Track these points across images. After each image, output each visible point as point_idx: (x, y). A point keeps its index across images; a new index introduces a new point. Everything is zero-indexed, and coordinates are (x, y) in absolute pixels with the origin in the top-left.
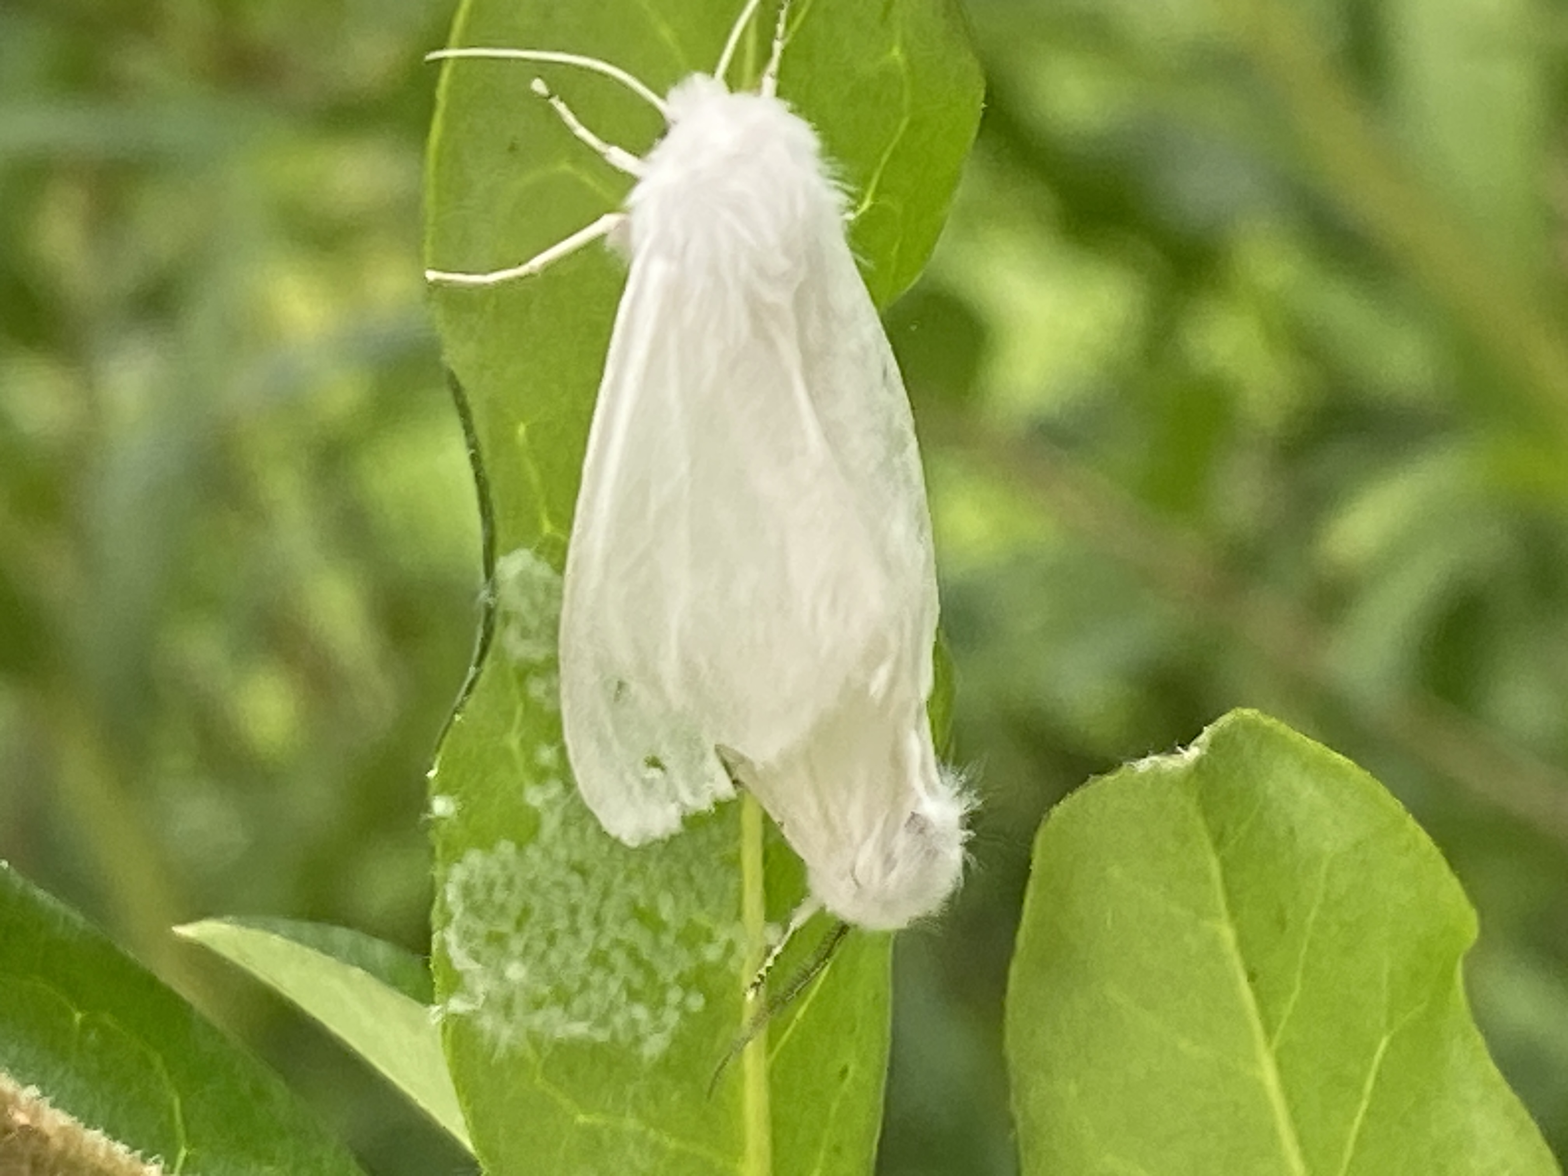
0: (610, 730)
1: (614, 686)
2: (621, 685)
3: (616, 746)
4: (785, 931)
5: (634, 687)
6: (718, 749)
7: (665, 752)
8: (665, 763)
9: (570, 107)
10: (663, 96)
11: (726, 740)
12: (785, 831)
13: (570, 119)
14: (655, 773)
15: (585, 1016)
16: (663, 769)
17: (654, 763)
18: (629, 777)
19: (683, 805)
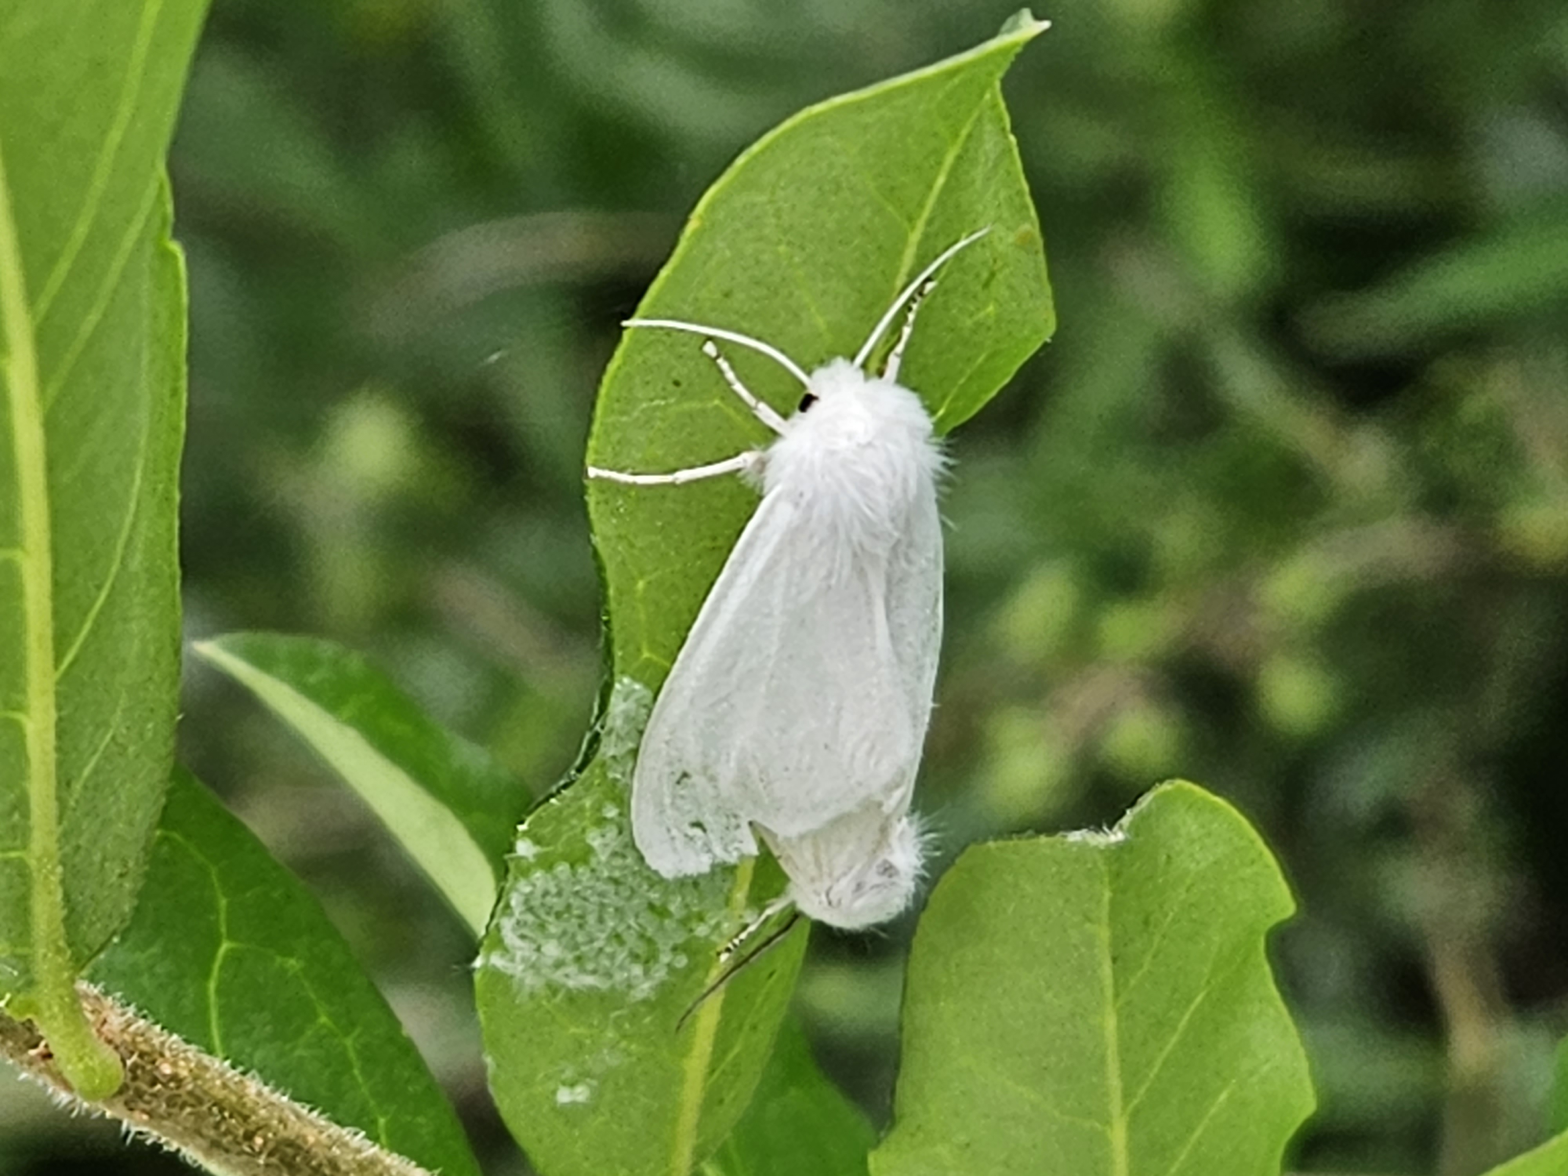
0: (667, 801)
1: (678, 775)
2: (685, 775)
3: (669, 812)
4: (760, 915)
5: (695, 779)
6: (751, 824)
7: (708, 819)
8: (706, 826)
9: (733, 367)
10: (809, 373)
11: (758, 818)
12: (781, 862)
13: (730, 375)
14: (697, 832)
15: (594, 972)
16: (704, 830)
17: (698, 825)
18: (674, 832)
19: (715, 856)
